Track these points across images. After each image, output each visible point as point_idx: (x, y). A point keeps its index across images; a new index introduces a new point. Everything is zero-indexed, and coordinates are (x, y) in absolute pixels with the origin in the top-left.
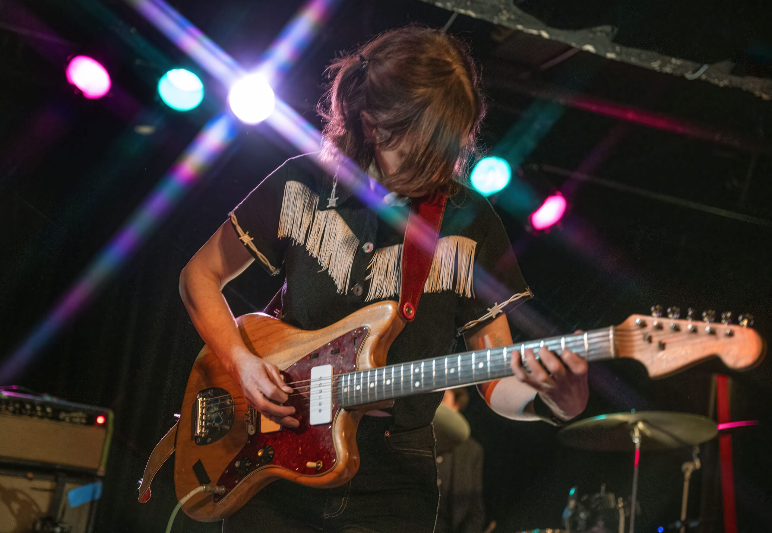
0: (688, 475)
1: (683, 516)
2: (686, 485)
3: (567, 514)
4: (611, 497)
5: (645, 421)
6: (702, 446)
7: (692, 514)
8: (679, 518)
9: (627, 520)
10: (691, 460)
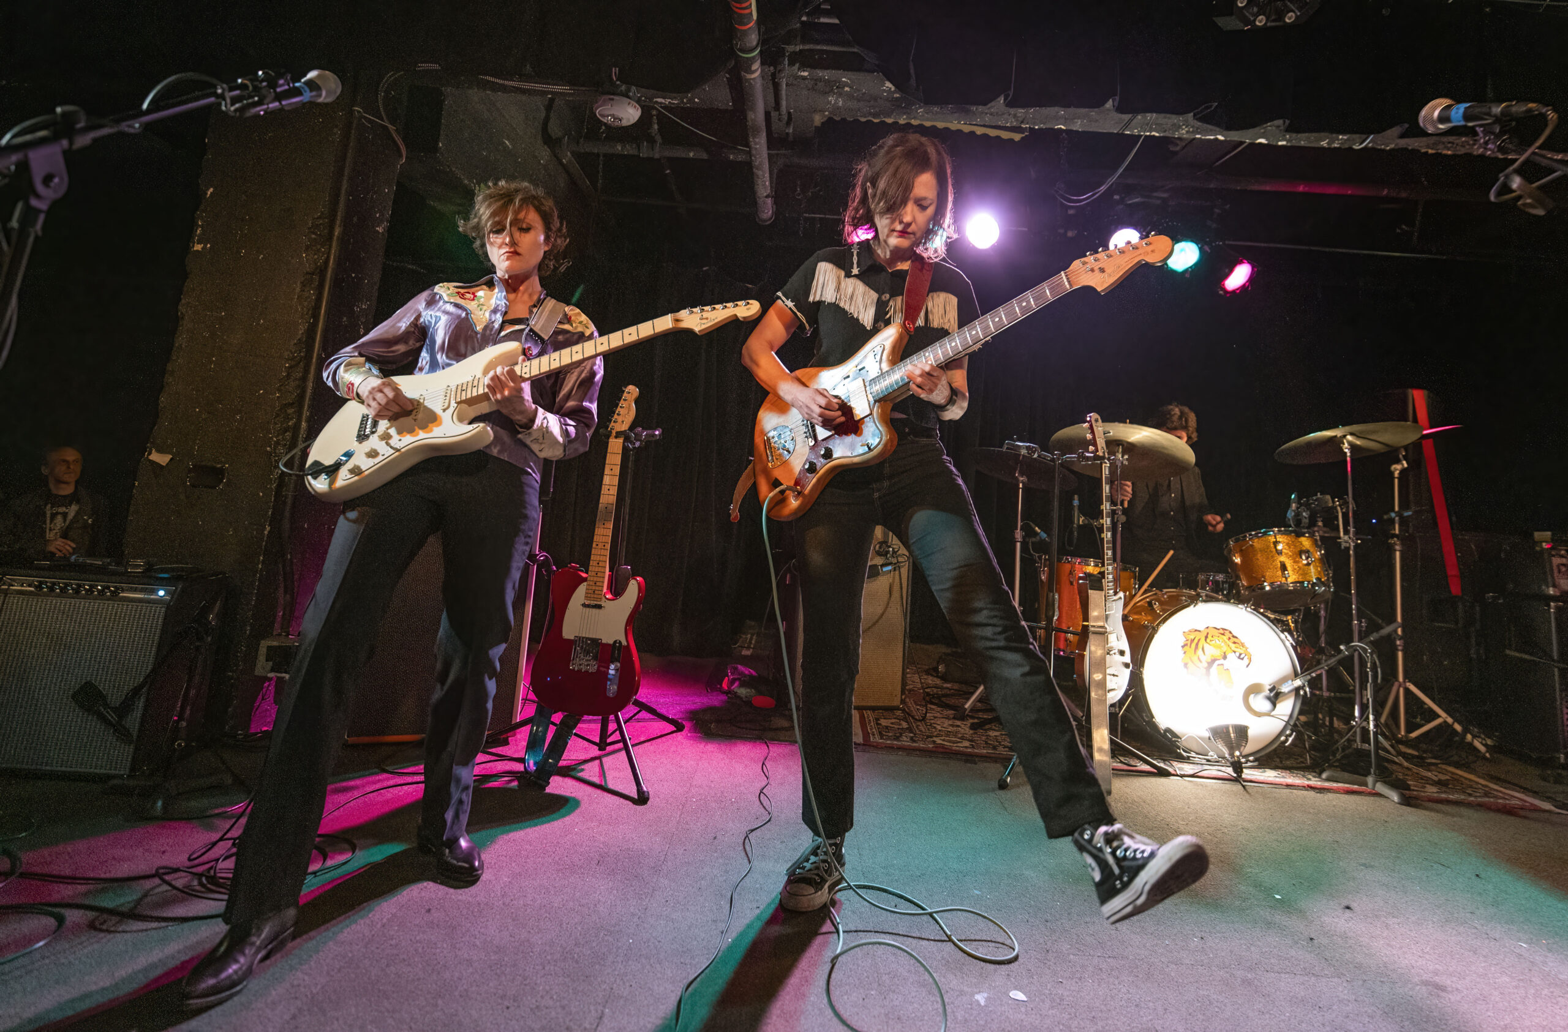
0: (1396, 474)
1: (1397, 509)
2: (1396, 481)
3: (1290, 514)
4: (1328, 497)
5: (1352, 434)
6: (1406, 448)
7: (1404, 505)
8: (1393, 510)
9: (1345, 516)
10: (1398, 461)
